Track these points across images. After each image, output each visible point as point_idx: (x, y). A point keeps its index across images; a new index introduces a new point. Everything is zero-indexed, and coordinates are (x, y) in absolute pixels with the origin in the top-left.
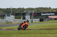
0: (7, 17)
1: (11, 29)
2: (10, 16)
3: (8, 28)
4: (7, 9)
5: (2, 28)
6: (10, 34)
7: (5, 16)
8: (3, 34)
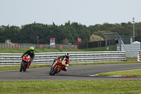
0: (123, 45)
1: (135, 76)
2: (130, 43)
3: (125, 73)
4: (123, 24)
5: (111, 73)
6: (131, 90)
7: (117, 42)
8: (114, 88)
